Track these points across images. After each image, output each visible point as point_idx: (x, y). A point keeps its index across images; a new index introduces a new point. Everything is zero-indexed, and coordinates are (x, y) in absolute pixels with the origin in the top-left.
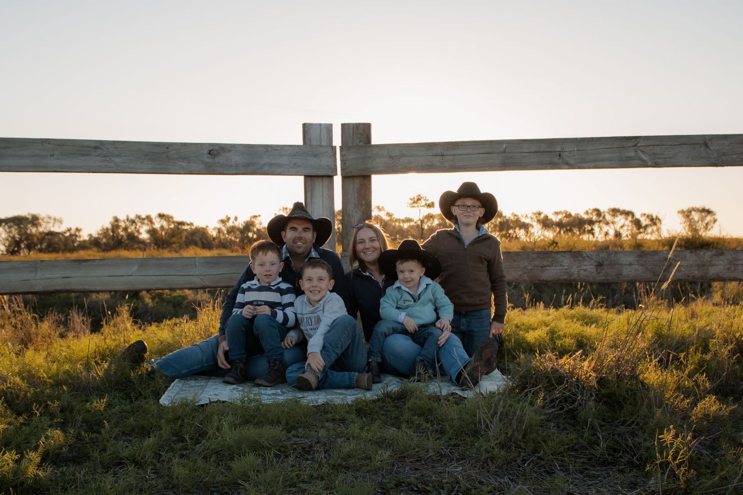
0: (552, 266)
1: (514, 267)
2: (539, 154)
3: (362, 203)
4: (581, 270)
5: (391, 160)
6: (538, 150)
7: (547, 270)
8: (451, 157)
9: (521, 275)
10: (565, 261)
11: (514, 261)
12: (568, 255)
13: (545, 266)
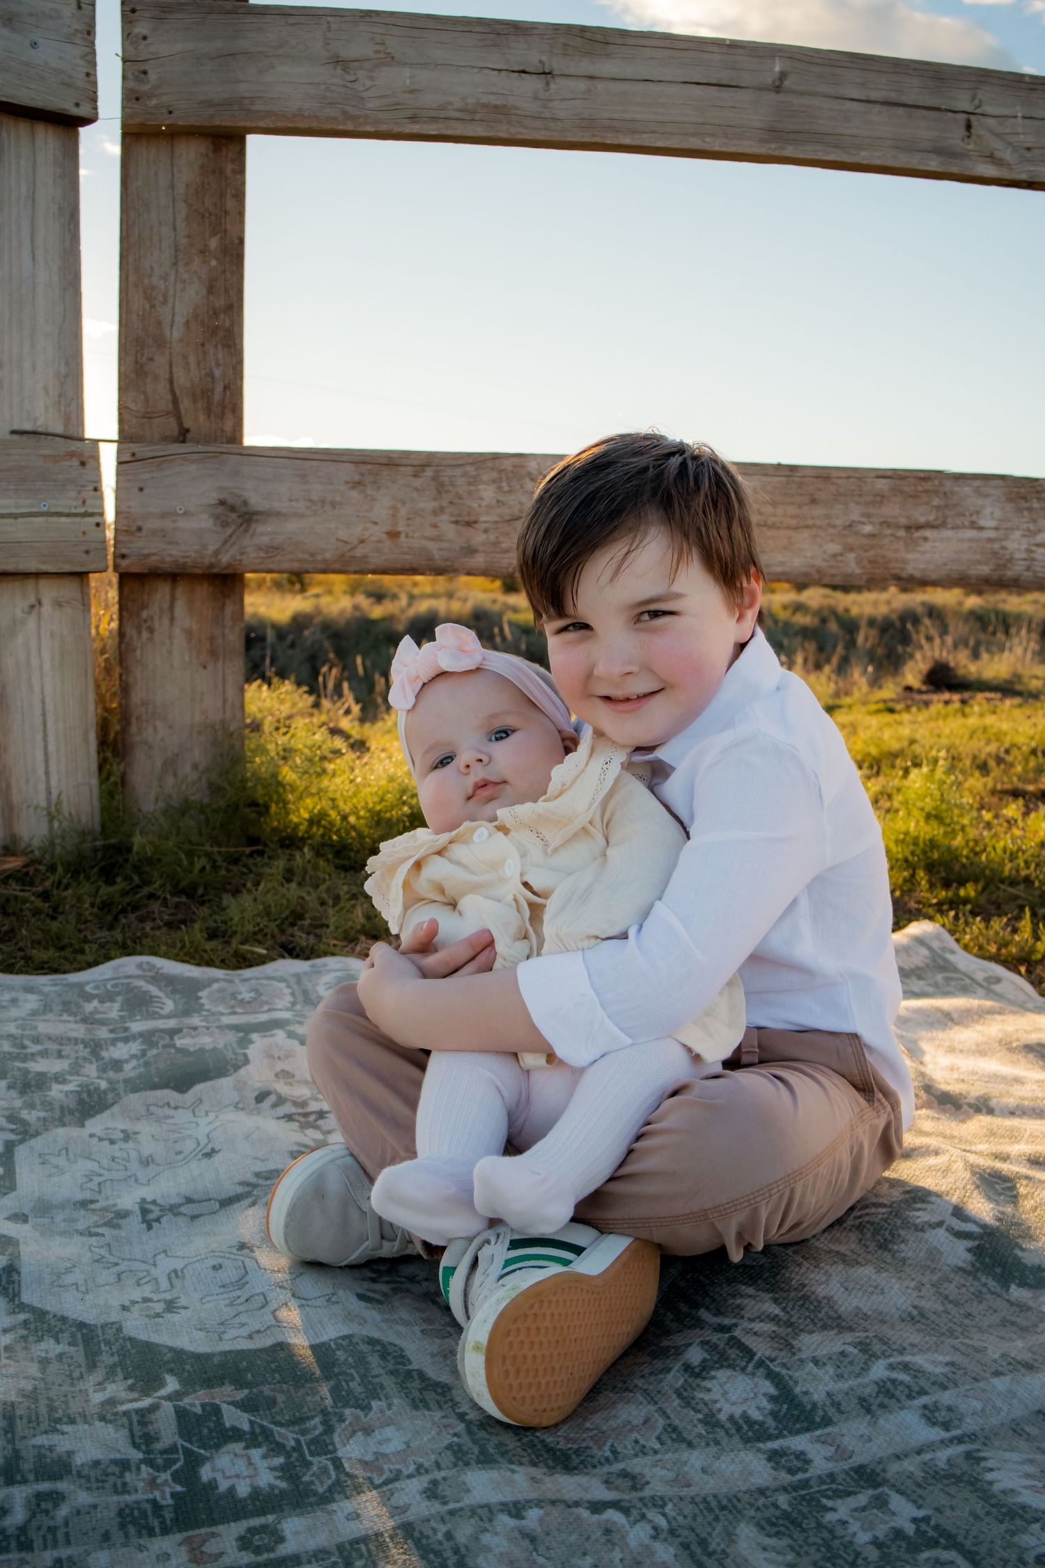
0: (943, 525)
1: (810, 522)
2: (900, 110)
3: (206, 246)
4: (1038, 545)
5: (339, 71)
6: (893, 96)
7: (926, 539)
8: (582, 85)
9: (835, 556)
10: (988, 510)
11: (814, 501)
12: (995, 487)
13: (920, 527)
